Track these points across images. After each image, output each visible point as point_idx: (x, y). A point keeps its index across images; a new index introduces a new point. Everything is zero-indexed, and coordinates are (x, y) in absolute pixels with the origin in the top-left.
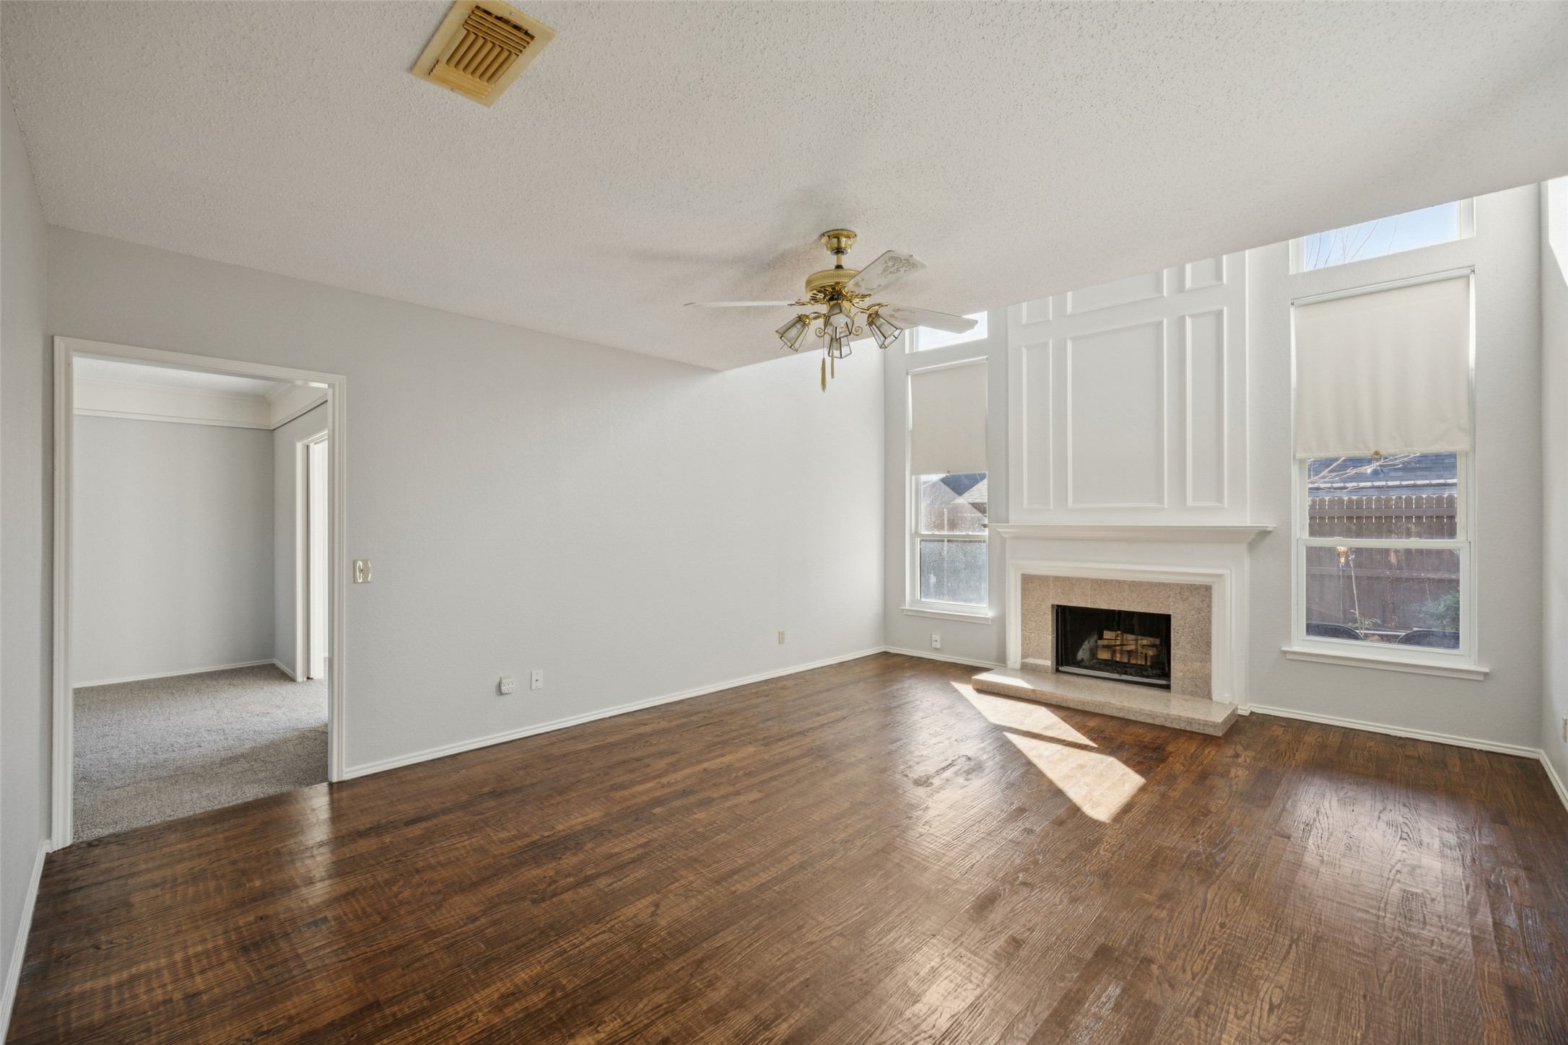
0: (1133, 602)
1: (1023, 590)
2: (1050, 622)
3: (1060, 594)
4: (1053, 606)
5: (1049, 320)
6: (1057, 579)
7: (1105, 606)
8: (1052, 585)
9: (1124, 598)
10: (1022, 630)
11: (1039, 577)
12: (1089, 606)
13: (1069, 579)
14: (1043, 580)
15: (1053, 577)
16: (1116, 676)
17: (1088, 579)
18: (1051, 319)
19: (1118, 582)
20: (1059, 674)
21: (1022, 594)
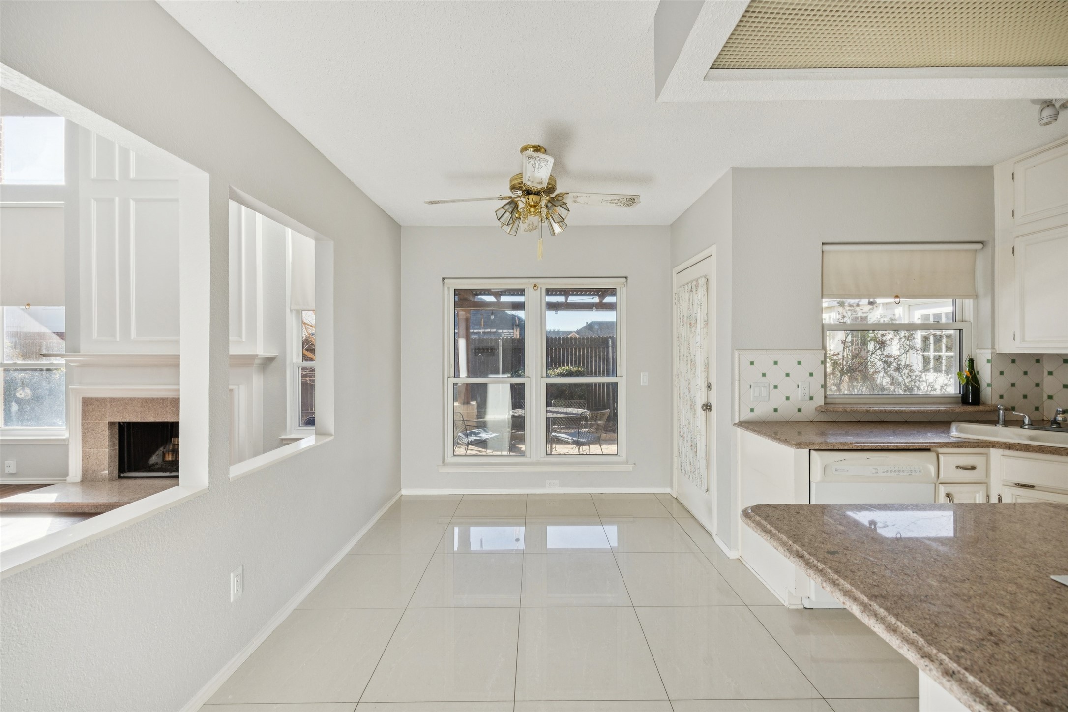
0: (173, 414)
1: (84, 413)
2: (107, 437)
3: (116, 413)
4: (111, 424)
5: (115, 180)
6: (113, 400)
7: (152, 420)
8: (109, 405)
9: (167, 412)
10: (83, 447)
11: (97, 399)
12: (139, 421)
13: (123, 399)
14: (101, 401)
15: (110, 398)
16: (167, 474)
17: (138, 398)
18: (117, 179)
19: (163, 399)
20: (120, 480)
21: (82, 415)
